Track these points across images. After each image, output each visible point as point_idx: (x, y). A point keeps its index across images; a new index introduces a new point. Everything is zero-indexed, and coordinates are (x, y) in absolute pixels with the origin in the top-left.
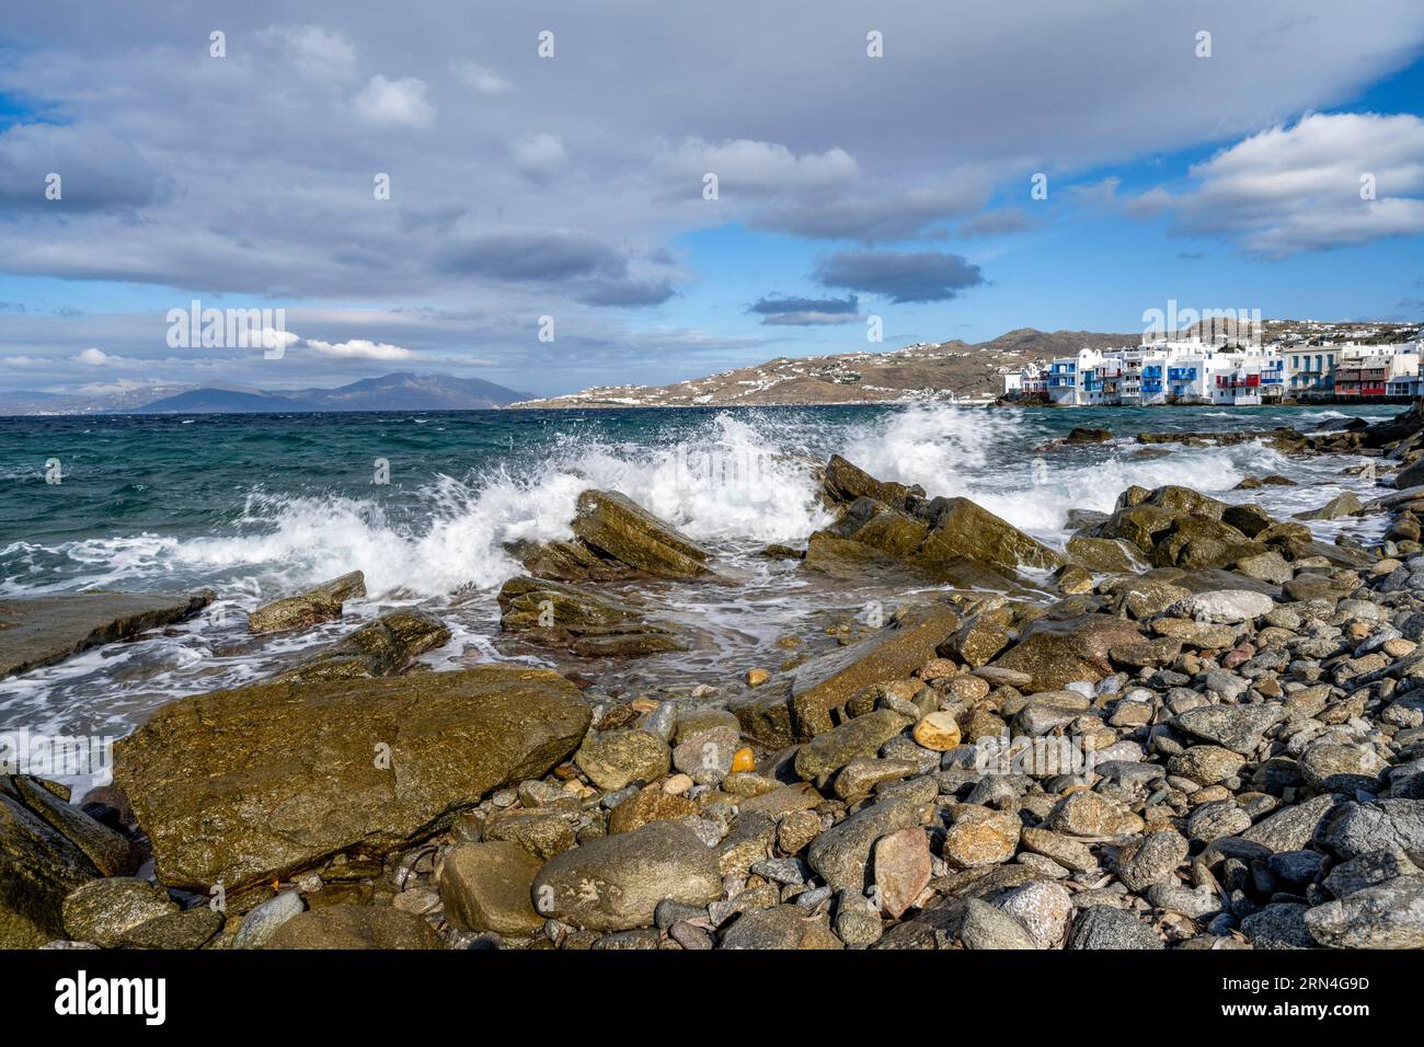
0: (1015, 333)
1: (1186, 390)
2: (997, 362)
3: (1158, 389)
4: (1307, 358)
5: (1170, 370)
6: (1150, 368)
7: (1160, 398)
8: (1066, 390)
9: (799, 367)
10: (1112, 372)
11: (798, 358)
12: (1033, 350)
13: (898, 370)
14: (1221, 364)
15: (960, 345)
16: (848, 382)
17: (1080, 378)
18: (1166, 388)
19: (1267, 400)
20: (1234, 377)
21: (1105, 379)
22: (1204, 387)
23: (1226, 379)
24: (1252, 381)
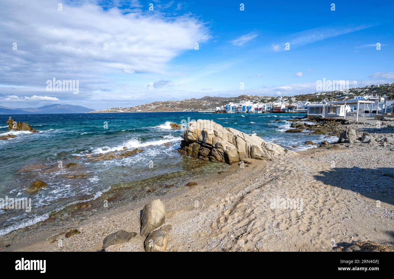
0: (205, 97)
1: (250, 110)
2: (203, 103)
3: (245, 110)
4: (269, 105)
5: (247, 107)
6: (244, 107)
7: (245, 112)
8: (229, 110)
9: (161, 104)
10: (237, 107)
11: (160, 101)
12: (209, 100)
13: (182, 104)
14: (255, 106)
15: (194, 99)
16: (172, 107)
17: (231, 108)
18: (246, 110)
19: (263, 112)
20: (257, 108)
21: (236, 108)
22: (253, 110)
23: (256, 108)
24: (260, 109)
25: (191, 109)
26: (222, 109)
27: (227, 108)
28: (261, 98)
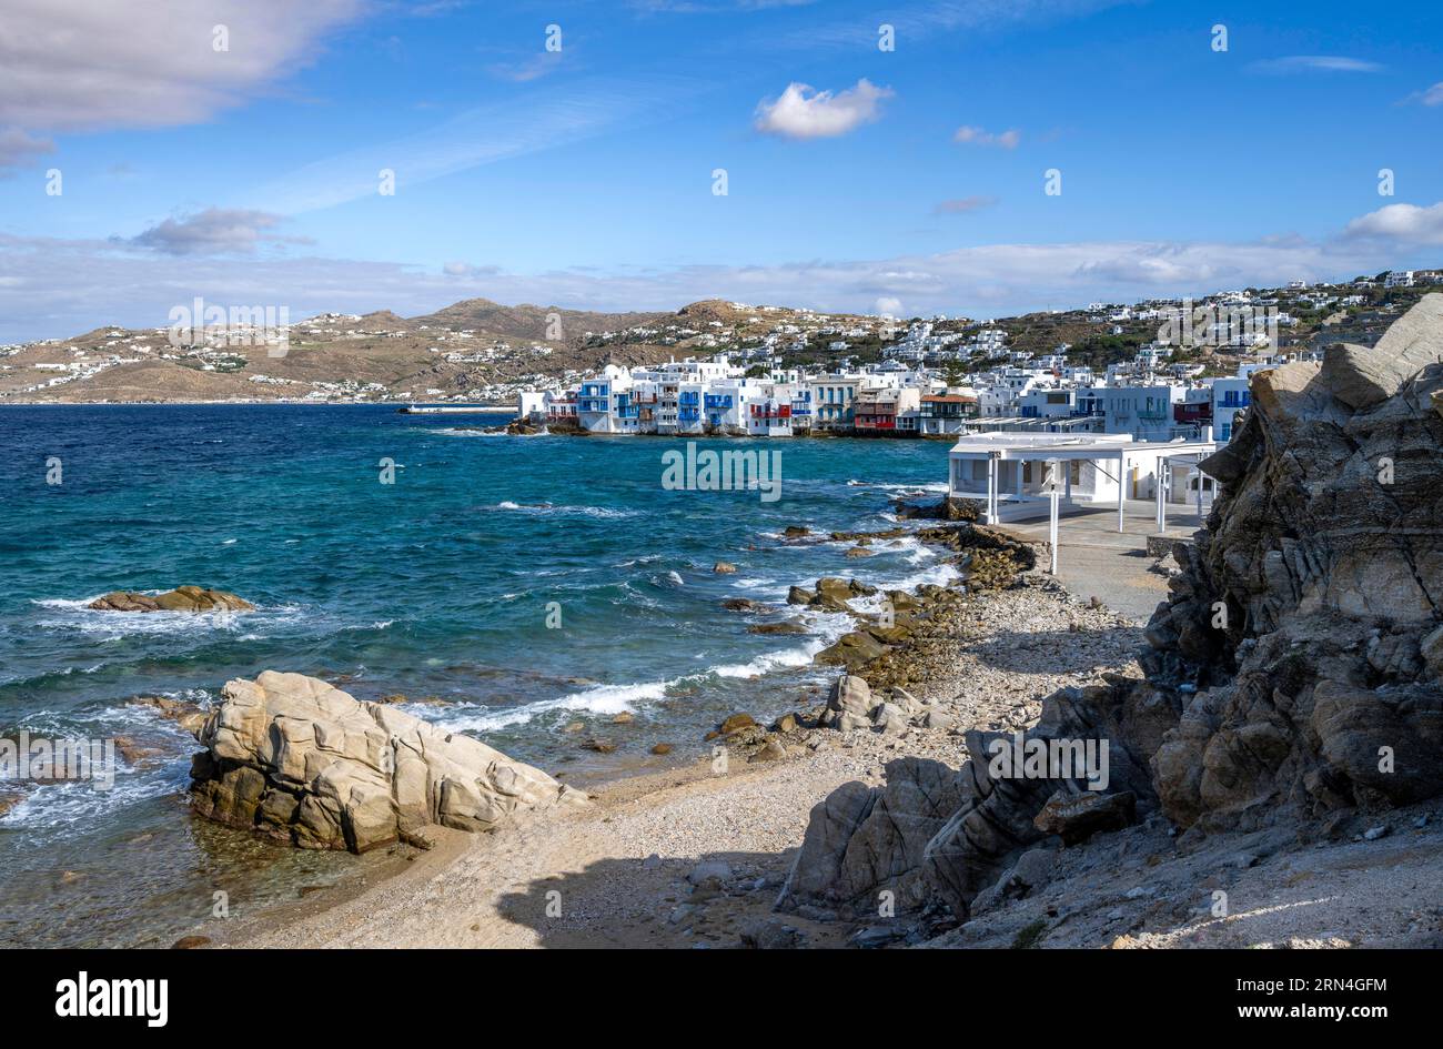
0: (465, 304)
1: (723, 419)
2: (444, 346)
3: (696, 418)
4: (831, 390)
5: (707, 397)
6: (687, 395)
7: (698, 427)
8: (598, 416)
9: (142, 343)
10: (648, 396)
11: (140, 328)
12: (491, 329)
13: (303, 353)
14: (752, 391)
15: (389, 318)
16: (227, 370)
17: (614, 403)
18: (703, 416)
19: (799, 432)
20: (768, 407)
21: (640, 404)
22: (740, 417)
23: (759, 408)
24: (784, 412)
25: (361, 384)
26: (559, 410)
27: (587, 405)
28: (812, 323)
